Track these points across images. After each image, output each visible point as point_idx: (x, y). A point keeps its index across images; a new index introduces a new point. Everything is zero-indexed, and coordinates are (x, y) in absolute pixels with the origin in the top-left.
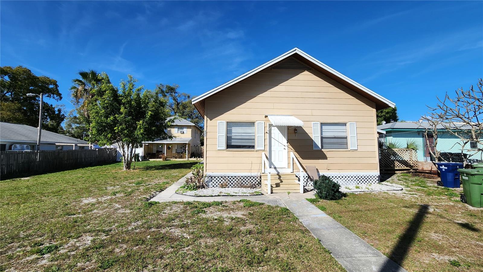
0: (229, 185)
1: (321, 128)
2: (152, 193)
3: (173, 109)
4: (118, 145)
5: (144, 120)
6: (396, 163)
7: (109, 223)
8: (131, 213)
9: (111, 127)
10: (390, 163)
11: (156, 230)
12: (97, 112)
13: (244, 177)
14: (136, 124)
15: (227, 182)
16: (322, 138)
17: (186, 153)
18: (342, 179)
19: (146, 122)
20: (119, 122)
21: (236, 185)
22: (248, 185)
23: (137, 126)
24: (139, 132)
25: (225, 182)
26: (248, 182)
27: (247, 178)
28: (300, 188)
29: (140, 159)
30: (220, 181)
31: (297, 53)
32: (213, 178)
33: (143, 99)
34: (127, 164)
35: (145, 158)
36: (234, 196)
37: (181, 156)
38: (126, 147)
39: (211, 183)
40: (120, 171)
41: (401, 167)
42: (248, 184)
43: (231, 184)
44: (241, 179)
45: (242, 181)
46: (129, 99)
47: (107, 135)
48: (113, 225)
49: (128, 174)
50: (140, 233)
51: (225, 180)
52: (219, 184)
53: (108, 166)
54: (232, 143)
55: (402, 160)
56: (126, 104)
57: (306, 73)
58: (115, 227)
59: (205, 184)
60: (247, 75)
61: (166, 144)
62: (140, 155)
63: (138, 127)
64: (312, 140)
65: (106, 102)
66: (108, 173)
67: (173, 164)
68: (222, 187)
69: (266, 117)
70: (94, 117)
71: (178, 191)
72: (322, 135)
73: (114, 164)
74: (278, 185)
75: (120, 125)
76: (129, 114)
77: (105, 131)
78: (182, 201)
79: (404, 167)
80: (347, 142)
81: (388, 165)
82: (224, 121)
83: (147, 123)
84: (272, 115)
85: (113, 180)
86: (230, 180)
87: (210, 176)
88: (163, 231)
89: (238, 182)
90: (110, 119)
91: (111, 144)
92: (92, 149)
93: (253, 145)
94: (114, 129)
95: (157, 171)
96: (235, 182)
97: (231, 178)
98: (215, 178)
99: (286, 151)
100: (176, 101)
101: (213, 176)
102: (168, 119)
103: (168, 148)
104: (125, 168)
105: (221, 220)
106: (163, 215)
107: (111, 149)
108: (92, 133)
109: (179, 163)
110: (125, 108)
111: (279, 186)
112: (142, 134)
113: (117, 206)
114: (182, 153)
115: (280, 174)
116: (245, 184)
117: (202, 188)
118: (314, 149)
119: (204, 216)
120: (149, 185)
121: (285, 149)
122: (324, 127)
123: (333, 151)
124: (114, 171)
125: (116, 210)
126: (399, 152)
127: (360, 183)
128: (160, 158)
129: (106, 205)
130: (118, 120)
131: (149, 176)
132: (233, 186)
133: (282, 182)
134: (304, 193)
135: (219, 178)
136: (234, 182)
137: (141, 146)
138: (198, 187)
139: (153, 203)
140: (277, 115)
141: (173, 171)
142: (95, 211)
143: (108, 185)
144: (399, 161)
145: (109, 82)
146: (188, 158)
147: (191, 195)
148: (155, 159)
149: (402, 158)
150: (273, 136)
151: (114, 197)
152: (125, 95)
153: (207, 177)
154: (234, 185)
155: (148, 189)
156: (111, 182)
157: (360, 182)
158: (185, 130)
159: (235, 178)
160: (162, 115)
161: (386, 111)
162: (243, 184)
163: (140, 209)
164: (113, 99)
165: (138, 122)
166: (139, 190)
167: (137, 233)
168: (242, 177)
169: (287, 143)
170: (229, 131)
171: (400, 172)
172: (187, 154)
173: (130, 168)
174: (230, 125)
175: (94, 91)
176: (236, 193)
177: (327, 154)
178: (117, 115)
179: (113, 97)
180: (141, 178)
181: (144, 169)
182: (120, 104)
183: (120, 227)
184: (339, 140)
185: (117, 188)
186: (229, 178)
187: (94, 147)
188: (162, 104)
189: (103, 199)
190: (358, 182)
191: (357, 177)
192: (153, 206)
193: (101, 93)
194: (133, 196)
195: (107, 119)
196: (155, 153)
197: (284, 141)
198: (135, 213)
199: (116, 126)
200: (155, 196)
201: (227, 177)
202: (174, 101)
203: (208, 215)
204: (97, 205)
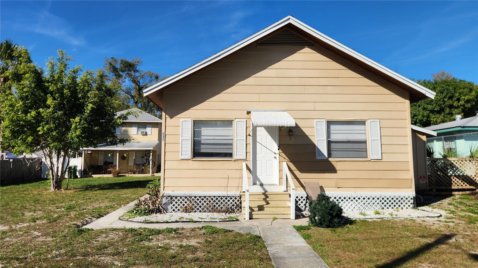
0: (196, 209)
1: (328, 128)
2: (87, 219)
3: (133, 97)
4: (43, 153)
5: (82, 117)
6: (454, 180)
7: (25, 251)
8: (53, 241)
9: (32, 127)
10: (444, 180)
11: (82, 258)
12: (11, 106)
13: (218, 197)
14: (70, 122)
15: (193, 205)
16: (329, 143)
17: (150, 165)
18: (359, 201)
19: (85, 119)
20: (44, 119)
21: (205, 209)
22: (223, 209)
23: (72, 124)
24: (73, 134)
25: (191, 205)
26: (223, 204)
27: (222, 199)
28: (290, 211)
29: (77, 174)
30: (183, 202)
31: (291, 23)
32: (174, 198)
33: (81, 86)
34: (56, 182)
35: (85, 173)
36: (198, 222)
37: (143, 170)
38: (54, 155)
39: (171, 205)
40: (45, 193)
41: (462, 185)
42: (223, 207)
43: (199, 208)
44: (213, 200)
45: (215, 204)
46: (60, 86)
47: (26, 138)
48: (29, 253)
49: (57, 196)
50: (62, 261)
51: (191, 202)
52: (181, 207)
53: (27, 186)
54: (201, 149)
55: (463, 174)
56: (56, 93)
57: (307, 50)
58: (32, 255)
59: (162, 207)
60: (220, 56)
61: (118, 152)
62: (79, 168)
63: (73, 126)
64: (313, 146)
65: (25, 90)
66: (28, 195)
67: (127, 181)
68: (186, 212)
69: (249, 113)
70: (8, 111)
71: (123, 217)
72: (330, 138)
73: (37, 182)
74: (261, 208)
75: (46, 124)
76: (59, 107)
77: (24, 132)
78: (123, 228)
79: (466, 185)
80: (367, 149)
81: (442, 182)
82: (190, 120)
83: (87, 121)
84: (257, 111)
85: (33, 204)
86: (198, 202)
87: (169, 196)
88: (90, 259)
89: (209, 205)
90: (31, 115)
91: (32, 151)
92: (4, 159)
93: (230, 152)
94: (38, 129)
95: (101, 191)
96: (205, 204)
97: (199, 198)
98: (176, 198)
99: (277, 161)
100: (137, 83)
101: (174, 196)
102: (119, 114)
103: (122, 158)
104: (53, 187)
105: (166, 248)
106: (95, 242)
107: (32, 159)
108: (4, 135)
109: (138, 180)
110: (54, 99)
111: (263, 210)
112: (78, 137)
113: (36, 233)
114: (143, 165)
115: (267, 193)
116: (218, 207)
117: (156, 213)
118: (318, 158)
119: (146, 243)
120: (84, 209)
121: (275, 158)
122: (332, 127)
123: (345, 161)
124: (36, 192)
125: (35, 237)
126: (458, 163)
127: (385, 208)
128: (110, 173)
129: (21, 233)
130: (43, 117)
131: (88, 198)
132: (201, 210)
133: (268, 203)
134: (296, 219)
135: (182, 199)
136: (203, 204)
137: (80, 155)
138: (151, 212)
139: (84, 230)
140: (264, 111)
141: (125, 191)
142: (7, 239)
143: (26, 210)
144: (458, 177)
145: (29, 61)
146: (153, 173)
147: (139, 221)
148: (101, 174)
149: (462, 171)
150: (258, 139)
151: (33, 224)
152: (54, 80)
153: (165, 197)
154: (203, 209)
155: (82, 214)
156: (31, 207)
157: (385, 206)
158: (148, 130)
159: (204, 198)
160: (109, 108)
161: (464, 99)
162: (216, 207)
163: (65, 236)
164: (35, 86)
165: (73, 120)
166: (69, 216)
167: (57, 261)
168: (214, 197)
169: (279, 149)
170: (196, 134)
171: (460, 193)
172: (151, 167)
173: (61, 188)
174: (197, 124)
175: (8, 74)
176: (202, 219)
177: (337, 166)
178: (41, 110)
179: (35, 82)
180: (75, 201)
181: (83, 188)
182: (46, 94)
183: (37, 256)
184: (356, 146)
185: (39, 214)
186: (197, 198)
187: (6, 157)
188: (110, 93)
189: (18, 226)
190: (383, 206)
191: (381, 199)
192: (84, 234)
193: (18, 77)
194: (59, 223)
195: (26, 115)
196: (102, 166)
197: (275, 147)
198: (58, 241)
199: (40, 126)
200: (89, 223)
201: (193, 198)
202: (134, 84)
203: (153, 243)
204: (10, 233)
